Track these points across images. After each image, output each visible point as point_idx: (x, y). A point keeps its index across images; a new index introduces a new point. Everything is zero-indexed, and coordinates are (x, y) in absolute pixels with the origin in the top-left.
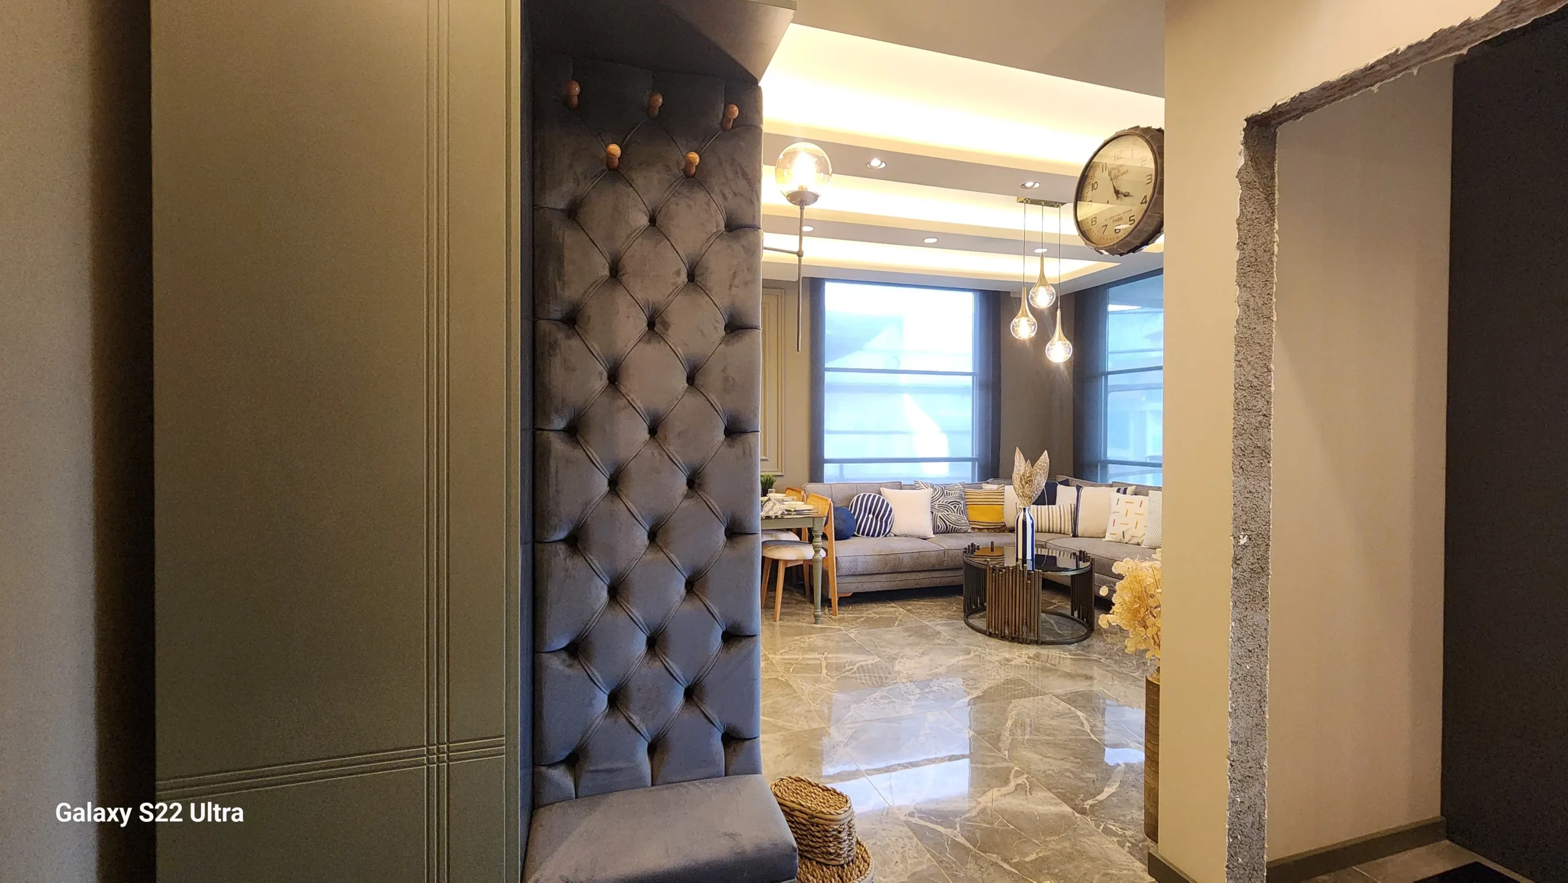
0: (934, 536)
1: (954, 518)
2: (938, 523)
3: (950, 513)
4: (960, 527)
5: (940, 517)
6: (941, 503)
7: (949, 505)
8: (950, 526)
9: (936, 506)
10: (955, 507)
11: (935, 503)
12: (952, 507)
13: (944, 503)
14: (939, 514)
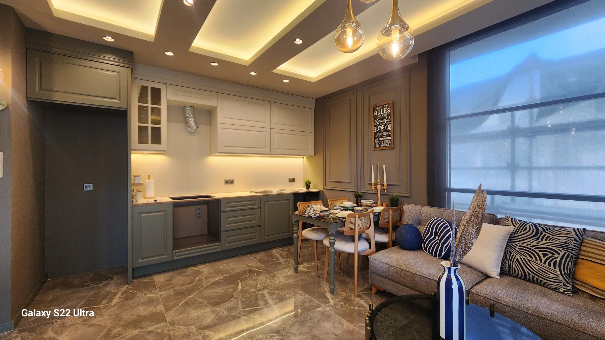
0: (498, 277)
1: (537, 267)
2: (514, 266)
3: (534, 259)
4: (545, 281)
5: (517, 259)
6: (524, 245)
7: (537, 250)
8: (529, 274)
9: (518, 247)
10: (544, 255)
11: (517, 243)
12: (541, 254)
13: (529, 246)
14: (518, 257)
